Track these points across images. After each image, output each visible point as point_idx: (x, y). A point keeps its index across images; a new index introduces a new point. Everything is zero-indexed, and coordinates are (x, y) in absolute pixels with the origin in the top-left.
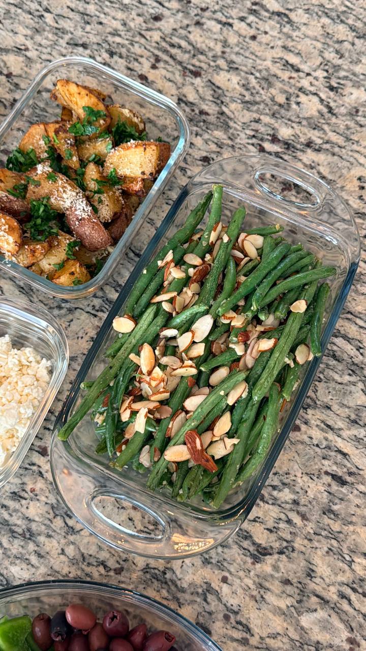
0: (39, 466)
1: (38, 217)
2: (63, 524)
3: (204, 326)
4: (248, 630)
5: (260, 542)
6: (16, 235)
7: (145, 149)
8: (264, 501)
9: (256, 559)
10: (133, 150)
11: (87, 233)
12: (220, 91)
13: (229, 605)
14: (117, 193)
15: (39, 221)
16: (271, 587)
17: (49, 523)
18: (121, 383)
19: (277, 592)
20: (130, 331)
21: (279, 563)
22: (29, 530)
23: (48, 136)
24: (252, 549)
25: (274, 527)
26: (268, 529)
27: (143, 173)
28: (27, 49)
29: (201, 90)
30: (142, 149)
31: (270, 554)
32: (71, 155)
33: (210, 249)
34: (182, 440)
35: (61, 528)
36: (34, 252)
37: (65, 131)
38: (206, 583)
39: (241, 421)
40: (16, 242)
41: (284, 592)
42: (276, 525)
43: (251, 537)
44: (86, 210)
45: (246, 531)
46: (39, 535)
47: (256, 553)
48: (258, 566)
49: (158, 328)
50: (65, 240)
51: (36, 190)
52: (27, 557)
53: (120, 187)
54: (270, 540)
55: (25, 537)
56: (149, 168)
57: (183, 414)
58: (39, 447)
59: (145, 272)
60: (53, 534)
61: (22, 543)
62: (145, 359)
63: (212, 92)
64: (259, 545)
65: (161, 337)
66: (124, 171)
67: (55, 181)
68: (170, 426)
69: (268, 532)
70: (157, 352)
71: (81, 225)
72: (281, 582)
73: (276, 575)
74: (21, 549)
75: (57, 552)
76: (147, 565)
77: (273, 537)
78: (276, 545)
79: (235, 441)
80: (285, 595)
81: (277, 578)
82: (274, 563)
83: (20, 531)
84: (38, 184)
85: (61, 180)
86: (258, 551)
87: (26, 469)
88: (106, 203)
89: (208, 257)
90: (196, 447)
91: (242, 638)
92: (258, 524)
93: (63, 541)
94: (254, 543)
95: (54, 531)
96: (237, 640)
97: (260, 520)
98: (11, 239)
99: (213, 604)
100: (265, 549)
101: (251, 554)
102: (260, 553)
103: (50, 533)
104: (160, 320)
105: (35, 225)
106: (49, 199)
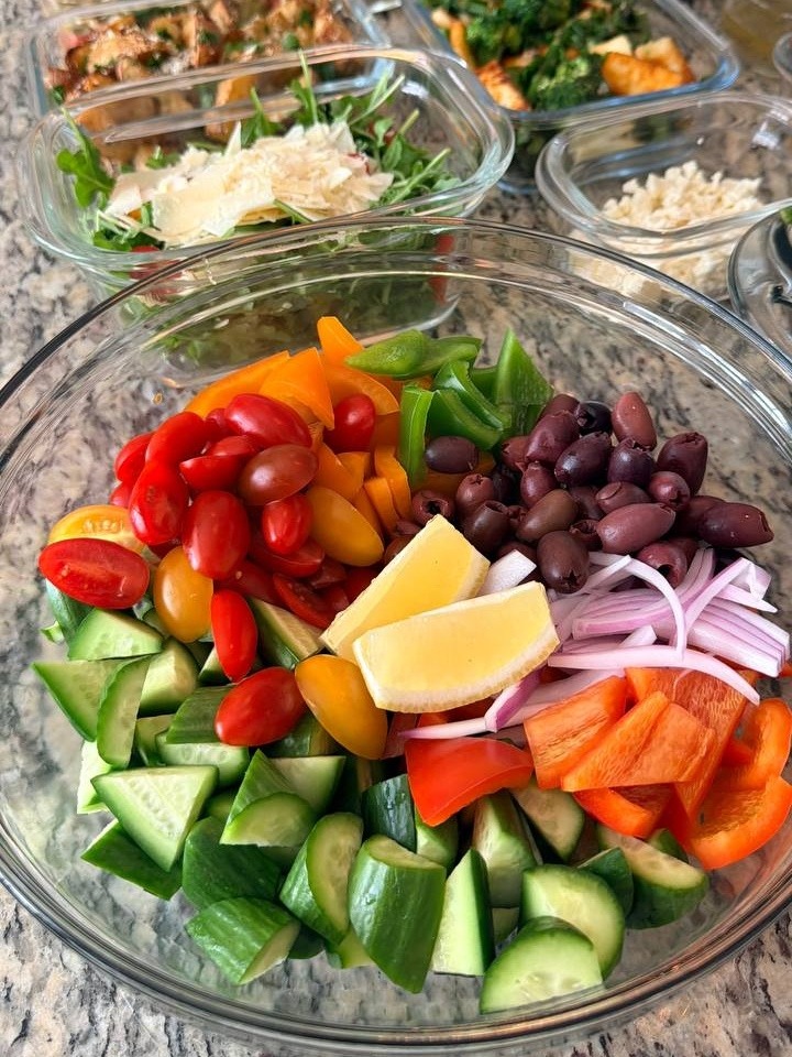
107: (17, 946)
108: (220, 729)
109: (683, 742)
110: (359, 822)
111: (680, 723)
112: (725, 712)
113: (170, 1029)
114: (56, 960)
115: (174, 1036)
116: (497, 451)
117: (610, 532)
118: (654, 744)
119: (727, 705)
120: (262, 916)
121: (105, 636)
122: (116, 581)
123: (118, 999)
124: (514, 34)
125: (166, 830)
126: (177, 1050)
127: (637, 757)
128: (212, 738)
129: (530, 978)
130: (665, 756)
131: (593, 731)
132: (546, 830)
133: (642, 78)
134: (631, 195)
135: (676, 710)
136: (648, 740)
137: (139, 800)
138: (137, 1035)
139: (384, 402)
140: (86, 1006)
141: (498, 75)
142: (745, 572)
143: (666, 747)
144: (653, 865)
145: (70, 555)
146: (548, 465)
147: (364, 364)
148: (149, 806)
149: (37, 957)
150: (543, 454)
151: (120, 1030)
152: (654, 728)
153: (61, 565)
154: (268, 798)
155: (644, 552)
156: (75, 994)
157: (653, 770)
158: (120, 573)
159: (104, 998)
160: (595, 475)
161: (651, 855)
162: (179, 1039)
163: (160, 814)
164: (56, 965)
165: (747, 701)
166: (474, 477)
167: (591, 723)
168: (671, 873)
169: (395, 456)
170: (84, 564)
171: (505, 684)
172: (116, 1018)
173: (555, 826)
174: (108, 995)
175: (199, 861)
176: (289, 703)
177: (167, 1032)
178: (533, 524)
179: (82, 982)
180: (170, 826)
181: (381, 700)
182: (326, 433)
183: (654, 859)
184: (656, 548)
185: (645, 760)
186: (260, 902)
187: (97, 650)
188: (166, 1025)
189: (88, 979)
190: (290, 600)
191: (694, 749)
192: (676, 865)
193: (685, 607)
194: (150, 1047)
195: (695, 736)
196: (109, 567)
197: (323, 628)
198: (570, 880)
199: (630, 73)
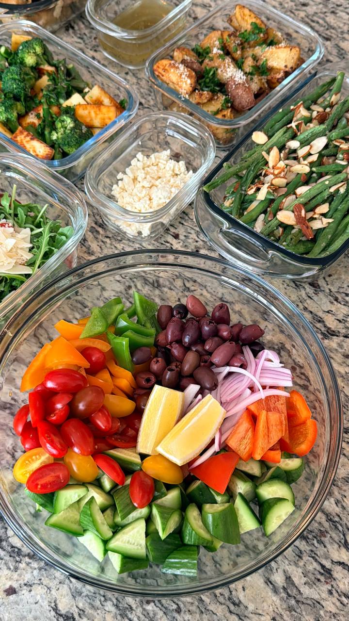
0: (171, 244)
1: (208, 78)
2: (183, 285)
3: (320, 143)
4: (309, 381)
5: (330, 326)
6: (193, 80)
7: (291, 49)
8: (337, 302)
9: (325, 336)
10: (282, 49)
11: (240, 94)
12: (343, 52)
13: (296, 361)
14: (263, 81)
15: (208, 80)
16: (334, 357)
17: (172, 280)
18: (252, 172)
19: (340, 361)
20: (263, 143)
21: (343, 343)
22: (157, 282)
23: (223, 39)
24: (323, 329)
25: (343, 320)
26: (338, 320)
27: (286, 66)
28: (210, 6)
29: (329, 48)
30: (289, 49)
31: (337, 336)
32: (237, 50)
33: (331, 106)
34: (291, 209)
35: (180, 287)
36: (202, 95)
37: (235, 36)
38: (282, 343)
39: (336, 210)
40: (191, 84)
41: (344, 362)
42: (345, 319)
43: (323, 322)
44: (242, 77)
45: (320, 317)
46: (164, 287)
47: (326, 332)
48: (326, 341)
49: (286, 139)
50: (222, 98)
51: (209, 63)
52: (153, 298)
53: (266, 77)
54: (338, 327)
55: (154, 286)
56: (290, 64)
57: (294, 197)
58: (174, 233)
59: (281, 110)
60: (174, 288)
61: (151, 289)
62: (273, 157)
63: (337, 51)
64: (329, 328)
65: (286, 147)
66: (272, 63)
67: (224, 60)
68: (284, 201)
69: (338, 322)
70: (282, 155)
71: (236, 88)
72: (343, 356)
73: (340, 350)
74: (149, 292)
75: (175, 299)
76: (239, 322)
77: (341, 326)
78: (343, 331)
79: (331, 220)
80: (345, 365)
81: (340, 353)
82: (339, 342)
83: (151, 281)
84: (211, 60)
85: (228, 60)
86: (328, 332)
87: (162, 244)
88: (256, 81)
89: (328, 110)
90: (301, 215)
91: (304, 385)
92: (330, 315)
93: (180, 294)
94: (325, 326)
95: (175, 287)
96: (300, 385)
97: (333, 313)
98: (189, 81)
99: (285, 358)
100: (334, 332)
101: (322, 333)
102: (329, 333)
103: (172, 287)
104: (288, 135)
105: (205, 81)
106: (217, 69)
107: (87, 617)
108: (136, 505)
109: (278, 423)
110: (194, 504)
111: (274, 417)
112: (282, 404)
113: (157, 605)
114: (104, 612)
115: (160, 606)
116: (156, 344)
117: (216, 359)
118: (270, 428)
119: (281, 402)
120: (188, 552)
121: (66, 499)
122: (58, 477)
123: (134, 608)
124: (20, 107)
125: (140, 547)
126: (164, 609)
127: (268, 436)
128: (135, 508)
129: (276, 519)
130: (275, 430)
131: (250, 434)
132: (250, 472)
133: (96, 114)
134: (122, 180)
135: (270, 414)
136: (268, 428)
137: (127, 544)
138: (148, 614)
139: (104, 347)
140: (125, 618)
141: (27, 136)
142: (267, 354)
143: (274, 428)
144: (287, 465)
145: (37, 479)
146: (179, 341)
147: (87, 335)
148: (131, 544)
149: (97, 616)
150: (175, 339)
151: (141, 616)
152: (267, 423)
153: (37, 485)
154: (170, 517)
155: (231, 362)
156: (119, 617)
157: (275, 438)
158: (58, 474)
159: (129, 611)
160: (200, 339)
161: (284, 462)
162: (162, 605)
163: (136, 544)
164: (105, 613)
165: (286, 397)
166: (155, 360)
167: (247, 431)
168: (293, 464)
169: (116, 364)
170: (44, 478)
171: (215, 434)
172: (138, 614)
173: (252, 469)
174: (130, 610)
175: (155, 550)
176: (149, 482)
177: (157, 607)
178: (187, 367)
179: (118, 612)
180: (141, 545)
181: (180, 463)
182: (87, 370)
183: (285, 463)
184: (234, 359)
185: (271, 435)
186: (181, 549)
187: (65, 505)
188: (155, 605)
189: (120, 610)
190: (116, 443)
191: (281, 423)
192: (293, 461)
193: (254, 375)
194: (155, 614)
195: (280, 419)
196: (53, 474)
197: (135, 447)
198: (270, 484)
199: (89, 113)
